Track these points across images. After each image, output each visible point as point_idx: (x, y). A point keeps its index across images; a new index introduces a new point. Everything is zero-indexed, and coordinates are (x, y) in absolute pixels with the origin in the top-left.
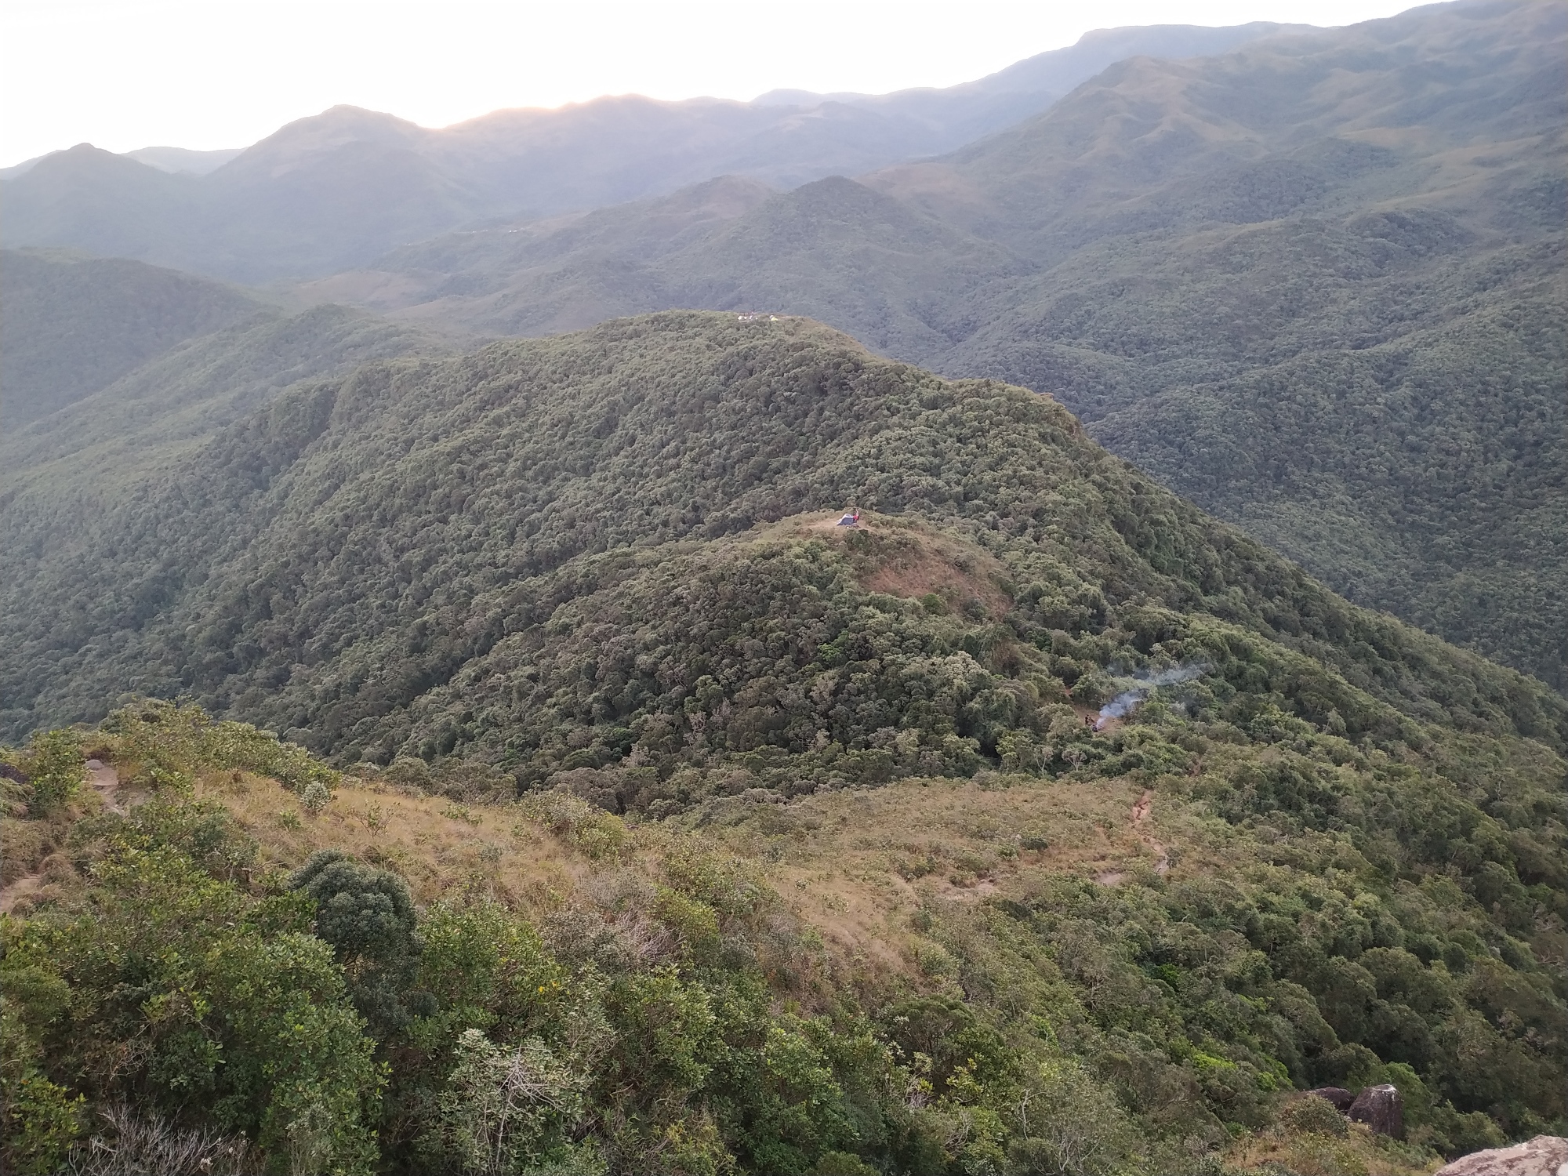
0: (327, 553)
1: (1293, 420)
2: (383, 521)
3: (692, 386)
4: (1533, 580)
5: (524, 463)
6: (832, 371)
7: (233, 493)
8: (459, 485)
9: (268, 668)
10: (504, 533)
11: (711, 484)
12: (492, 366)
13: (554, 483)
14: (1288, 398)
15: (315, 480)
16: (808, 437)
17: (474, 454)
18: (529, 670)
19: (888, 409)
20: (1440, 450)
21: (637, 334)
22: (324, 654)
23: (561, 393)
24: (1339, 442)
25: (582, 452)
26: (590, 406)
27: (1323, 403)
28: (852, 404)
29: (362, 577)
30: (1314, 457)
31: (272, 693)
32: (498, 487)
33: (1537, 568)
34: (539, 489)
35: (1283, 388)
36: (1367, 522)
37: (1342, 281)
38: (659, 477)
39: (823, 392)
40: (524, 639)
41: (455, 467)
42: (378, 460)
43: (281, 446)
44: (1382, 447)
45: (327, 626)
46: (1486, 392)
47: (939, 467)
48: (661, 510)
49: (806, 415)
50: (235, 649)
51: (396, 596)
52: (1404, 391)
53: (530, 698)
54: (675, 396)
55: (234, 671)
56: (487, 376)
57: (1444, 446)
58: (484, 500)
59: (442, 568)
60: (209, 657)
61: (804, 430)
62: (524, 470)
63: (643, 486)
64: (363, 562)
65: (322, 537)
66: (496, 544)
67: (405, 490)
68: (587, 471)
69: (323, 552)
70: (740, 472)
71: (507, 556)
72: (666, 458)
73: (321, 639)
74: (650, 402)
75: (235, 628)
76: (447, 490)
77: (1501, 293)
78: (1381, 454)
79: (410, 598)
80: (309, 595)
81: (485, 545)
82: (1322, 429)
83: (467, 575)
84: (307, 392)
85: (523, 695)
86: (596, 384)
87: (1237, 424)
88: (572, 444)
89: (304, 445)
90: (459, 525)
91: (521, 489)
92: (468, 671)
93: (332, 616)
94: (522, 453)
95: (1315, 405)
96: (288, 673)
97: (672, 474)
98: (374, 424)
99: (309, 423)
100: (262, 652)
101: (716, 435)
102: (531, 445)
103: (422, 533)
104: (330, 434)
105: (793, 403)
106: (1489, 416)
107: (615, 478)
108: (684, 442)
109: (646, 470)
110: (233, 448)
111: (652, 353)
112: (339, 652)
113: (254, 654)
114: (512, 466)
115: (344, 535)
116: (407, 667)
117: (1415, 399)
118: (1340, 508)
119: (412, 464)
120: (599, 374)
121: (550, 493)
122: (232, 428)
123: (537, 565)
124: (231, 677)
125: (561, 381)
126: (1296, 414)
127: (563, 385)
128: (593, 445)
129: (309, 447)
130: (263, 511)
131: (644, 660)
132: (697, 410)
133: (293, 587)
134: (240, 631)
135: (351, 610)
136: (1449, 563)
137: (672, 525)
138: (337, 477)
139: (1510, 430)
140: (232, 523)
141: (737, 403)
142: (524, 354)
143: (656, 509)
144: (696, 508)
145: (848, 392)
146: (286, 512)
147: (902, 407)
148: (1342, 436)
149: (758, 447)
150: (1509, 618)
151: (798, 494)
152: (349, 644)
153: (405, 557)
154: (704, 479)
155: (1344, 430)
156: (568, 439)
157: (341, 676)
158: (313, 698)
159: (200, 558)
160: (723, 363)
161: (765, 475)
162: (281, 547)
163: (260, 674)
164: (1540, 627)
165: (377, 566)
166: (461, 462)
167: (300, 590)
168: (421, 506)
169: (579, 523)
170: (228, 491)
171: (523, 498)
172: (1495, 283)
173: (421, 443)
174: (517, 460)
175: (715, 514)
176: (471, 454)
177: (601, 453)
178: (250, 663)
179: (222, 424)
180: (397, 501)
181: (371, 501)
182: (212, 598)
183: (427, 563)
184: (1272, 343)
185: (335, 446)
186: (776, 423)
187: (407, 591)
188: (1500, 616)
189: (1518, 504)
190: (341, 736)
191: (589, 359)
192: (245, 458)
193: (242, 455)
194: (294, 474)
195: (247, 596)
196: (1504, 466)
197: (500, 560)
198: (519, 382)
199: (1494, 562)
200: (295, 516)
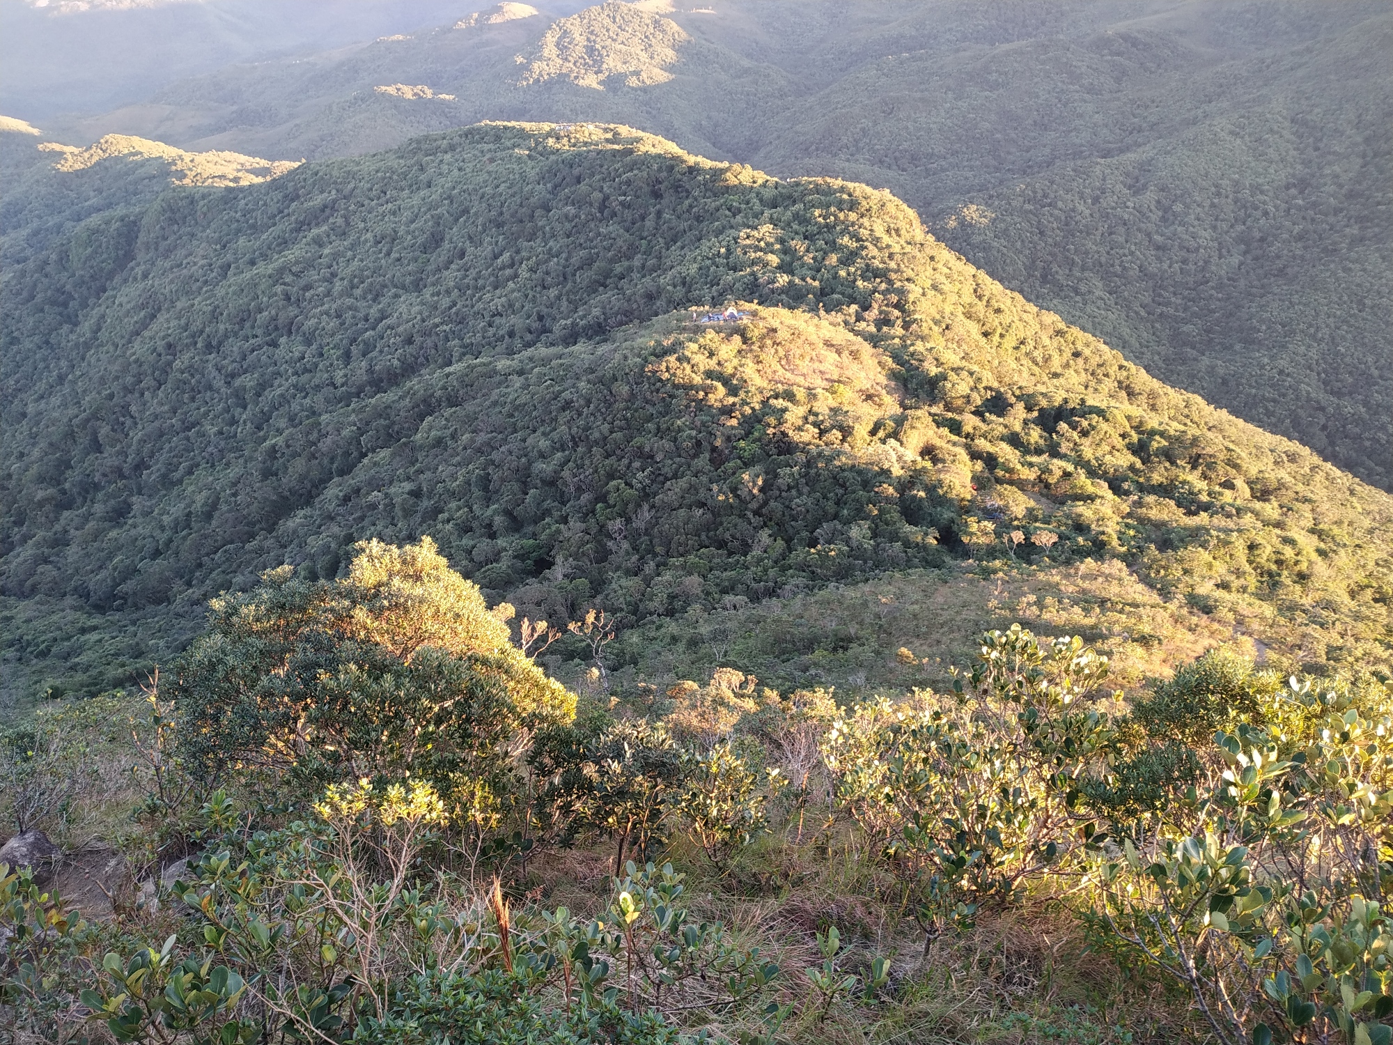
0: (154, 383)
1: (1055, 225)
2: (209, 347)
3: (518, 197)
4: (1266, 360)
5: (351, 281)
6: (665, 174)
7: (42, 328)
8: (284, 307)
9: (105, 502)
10: (339, 353)
11: (553, 292)
12: (303, 187)
13: (384, 301)
14: (1050, 205)
15: (128, 311)
16: (650, 241)
17: (296, 275)
18: (407, 486)
19: (729, 210)
20: (1181, 247)
21: (452, 148)
22: (163, 485)
23: (381, 209)
24: (1095, 243)
25: (410, 268)
26: (413, 221)
27: (1081, 208)
28: (691, 206)
29: (194, 405)
30: (1076, 258)
31: (114, 527)
32: (326, 307)
33: (1269, 349)
34: (370, 307)
35: (1045, 196)
36: (1123, 315)
37: (1087, 97)
38: (496, 288)
39: (657, 195)
40: (393, 455)
41: (279, 289)
42: (194, 288)
43: (86, 279)
44: (1133, 248)
45: (163, 457)
46: (1218, 194)
47: (791, 264)
48: (503, 320)
49: (643, 218)
50: (67, 486)
51: (233, 422)
52: (1150, 196)
53: (419, 515)
54: (502, 205)
55: (68, 506)
56: (298, 197)
57: (1186, 244)
58: (313, 321)
59: (279, 392)
60: (40, 495)
61: (645, 234)
62: (352, 288)
63: (480, 299)
64: (193, 390)
65: (145, 367)
66: (331, 365)
67: (229, 315)
68: (418, 286)
69: (148, 382)
70: (584, 278)
71: (346, 376)
72: (500, 269)
73: (159, 470)
74: (476, 214)
75: (65, 464)
76: (273, 312)
77: (1225, 104)
78: (1132, 253)
79: (249, 424)
80: (140, 427)
81: (321, 366)
82: (1081, 232)
83: (305, 397)
84: (108, 223)
85: (408, 513)
86: (416, 200)
87: (1006, 229)
88: (399, 260)
89: (111, 275)
90: (290, 348)
91: (350, 308)
92: (333, 491)
93: (167, 446)
94: (349, 271)
95: (1073, 210)
96: (129, 507)
97: (511, 284)
98: (184, 252)
99: (113, 255)
100: (97, 487)
101: (551, 243)
102: (356, 263)
103: (251, 358)
104: (138, 265)
105: (629, 207)
106: (1222, 216)
107: (448, 292)
108: (518, 252)
109: (481, 282)
110: (35, 285)
111: (470, 165)
112: (180, 482)
113: (89, 488)
114: (338, 286)
115: (170, 364)
116: (265, 491)
117: (1158, 202)
118: (1100, 303)
119: (233, 288)
120: (418, 189)
121: (382, 311)
122: (31, 265)
123: (379, 383)
124: (66, 514)
125: (379, 198)
126: (1057, 219)
127: (383, 200)
128: (420, 260)
129: (117, 279)
130: (77, 345)
131: (543, 468)
132: (526, 219)
133: (122, 419)
134: (69, 466)
135: (188, 439)
136: (1193, 348)
137: (518, 335)
138: (152, 308)
139: (1240, 228)
140: (44, 359)
141: (571, 210)
142: (335, 173)
143: (497, 320)
144: (541, 318)
145: (684, 194)
146: (102, 345)
147: (743, 206)
148: (1098, 238)
149: (598, 254)
150: (1248, 395)
151: (650, 297)
152: (190, 472)
153: (238, 382)
154: (544, 288)
155: (1099, 233)
156: (394, 255)
157: (189, 506)
158: (163, 529)
159: (15, 397)
160: (549, 172)
161: (608, 281)
162: (102, 381)
163: (99, 508)
164: (1274, 401)
165: (209, 394)
166: (284, 284)
167: (129, 422)
168: (247, 330)
169: (418, 339)
170: (36, 328)
171: (354, 317)
172: (1219, 96)
173: (237, 268)
174: (342, 279)
175: (563, 322)
176: (293, 274)
177: (429, 268)
178: (85, 499)
179: (18, 262)
180: (222, 327)
181: (193, 328)
182: (33, 436)
183: (262, 387)
184: (1029, 155)
185: (145, 276)
186: (613, 228)
187: (244, 416)
188: (1241, 392)
189: (1250, 294)
190: (200, 565)
191: (405, 175)
192: (49, 293)
193: (46, 291)
194: (103, 308)
195: (73, 431)
196: (1235, 260)
197: (339, 380)
198: (334, 201)
199: (1232, 346)
200: (112, 349)
